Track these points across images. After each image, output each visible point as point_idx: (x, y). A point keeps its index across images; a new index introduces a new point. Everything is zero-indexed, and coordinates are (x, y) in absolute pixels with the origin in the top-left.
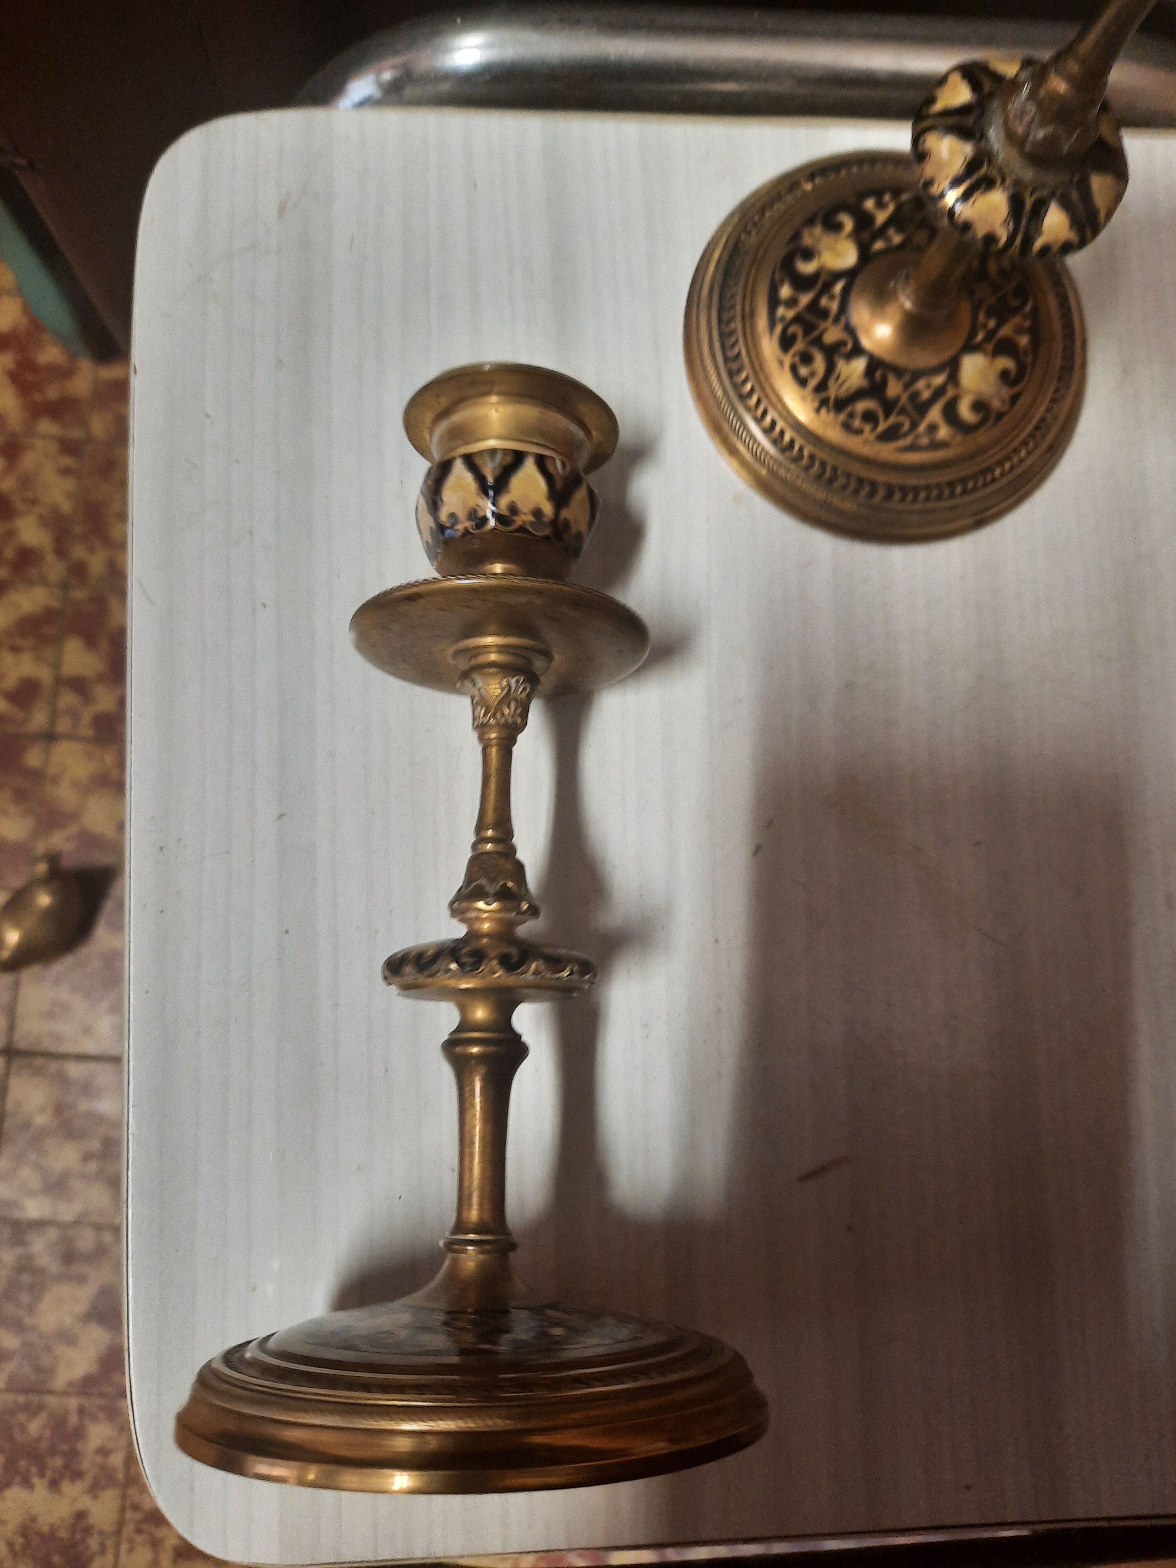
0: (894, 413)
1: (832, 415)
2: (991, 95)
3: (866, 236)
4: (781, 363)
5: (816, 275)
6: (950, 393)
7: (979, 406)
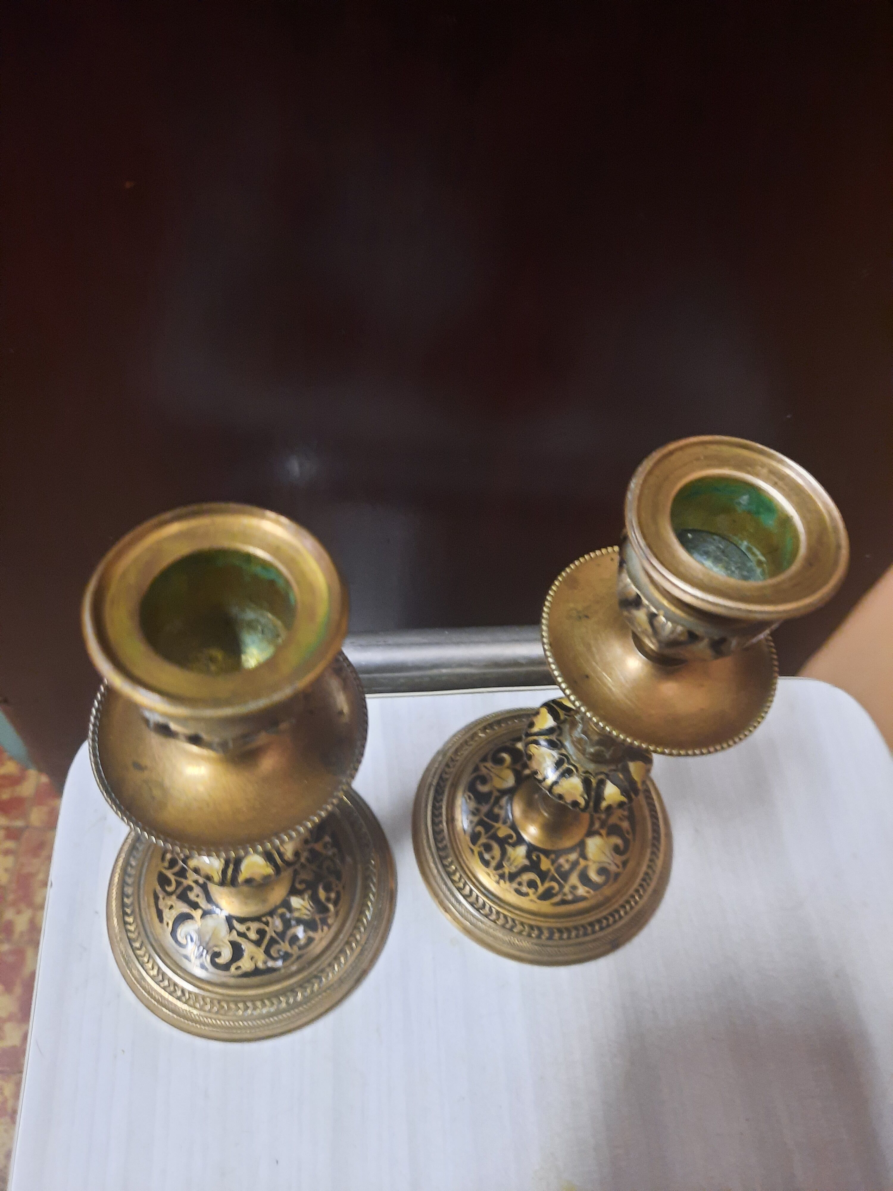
0: (548, 879)
1: (508, 883)
2: (565, 721)
3: (518, 767)
4: (472, 851)
5: (490, 794)
6: (582, 863)
7: (602, 871)
